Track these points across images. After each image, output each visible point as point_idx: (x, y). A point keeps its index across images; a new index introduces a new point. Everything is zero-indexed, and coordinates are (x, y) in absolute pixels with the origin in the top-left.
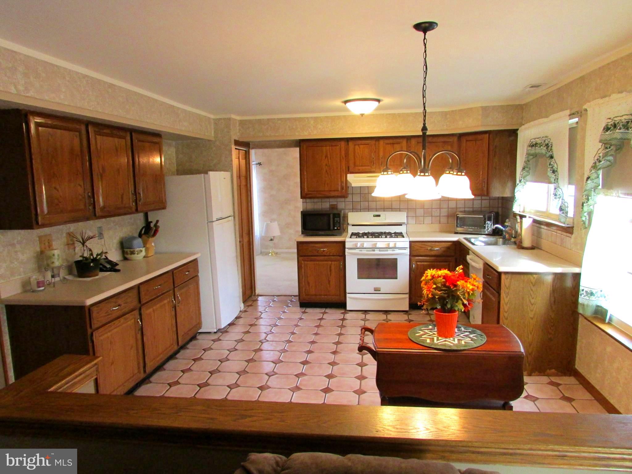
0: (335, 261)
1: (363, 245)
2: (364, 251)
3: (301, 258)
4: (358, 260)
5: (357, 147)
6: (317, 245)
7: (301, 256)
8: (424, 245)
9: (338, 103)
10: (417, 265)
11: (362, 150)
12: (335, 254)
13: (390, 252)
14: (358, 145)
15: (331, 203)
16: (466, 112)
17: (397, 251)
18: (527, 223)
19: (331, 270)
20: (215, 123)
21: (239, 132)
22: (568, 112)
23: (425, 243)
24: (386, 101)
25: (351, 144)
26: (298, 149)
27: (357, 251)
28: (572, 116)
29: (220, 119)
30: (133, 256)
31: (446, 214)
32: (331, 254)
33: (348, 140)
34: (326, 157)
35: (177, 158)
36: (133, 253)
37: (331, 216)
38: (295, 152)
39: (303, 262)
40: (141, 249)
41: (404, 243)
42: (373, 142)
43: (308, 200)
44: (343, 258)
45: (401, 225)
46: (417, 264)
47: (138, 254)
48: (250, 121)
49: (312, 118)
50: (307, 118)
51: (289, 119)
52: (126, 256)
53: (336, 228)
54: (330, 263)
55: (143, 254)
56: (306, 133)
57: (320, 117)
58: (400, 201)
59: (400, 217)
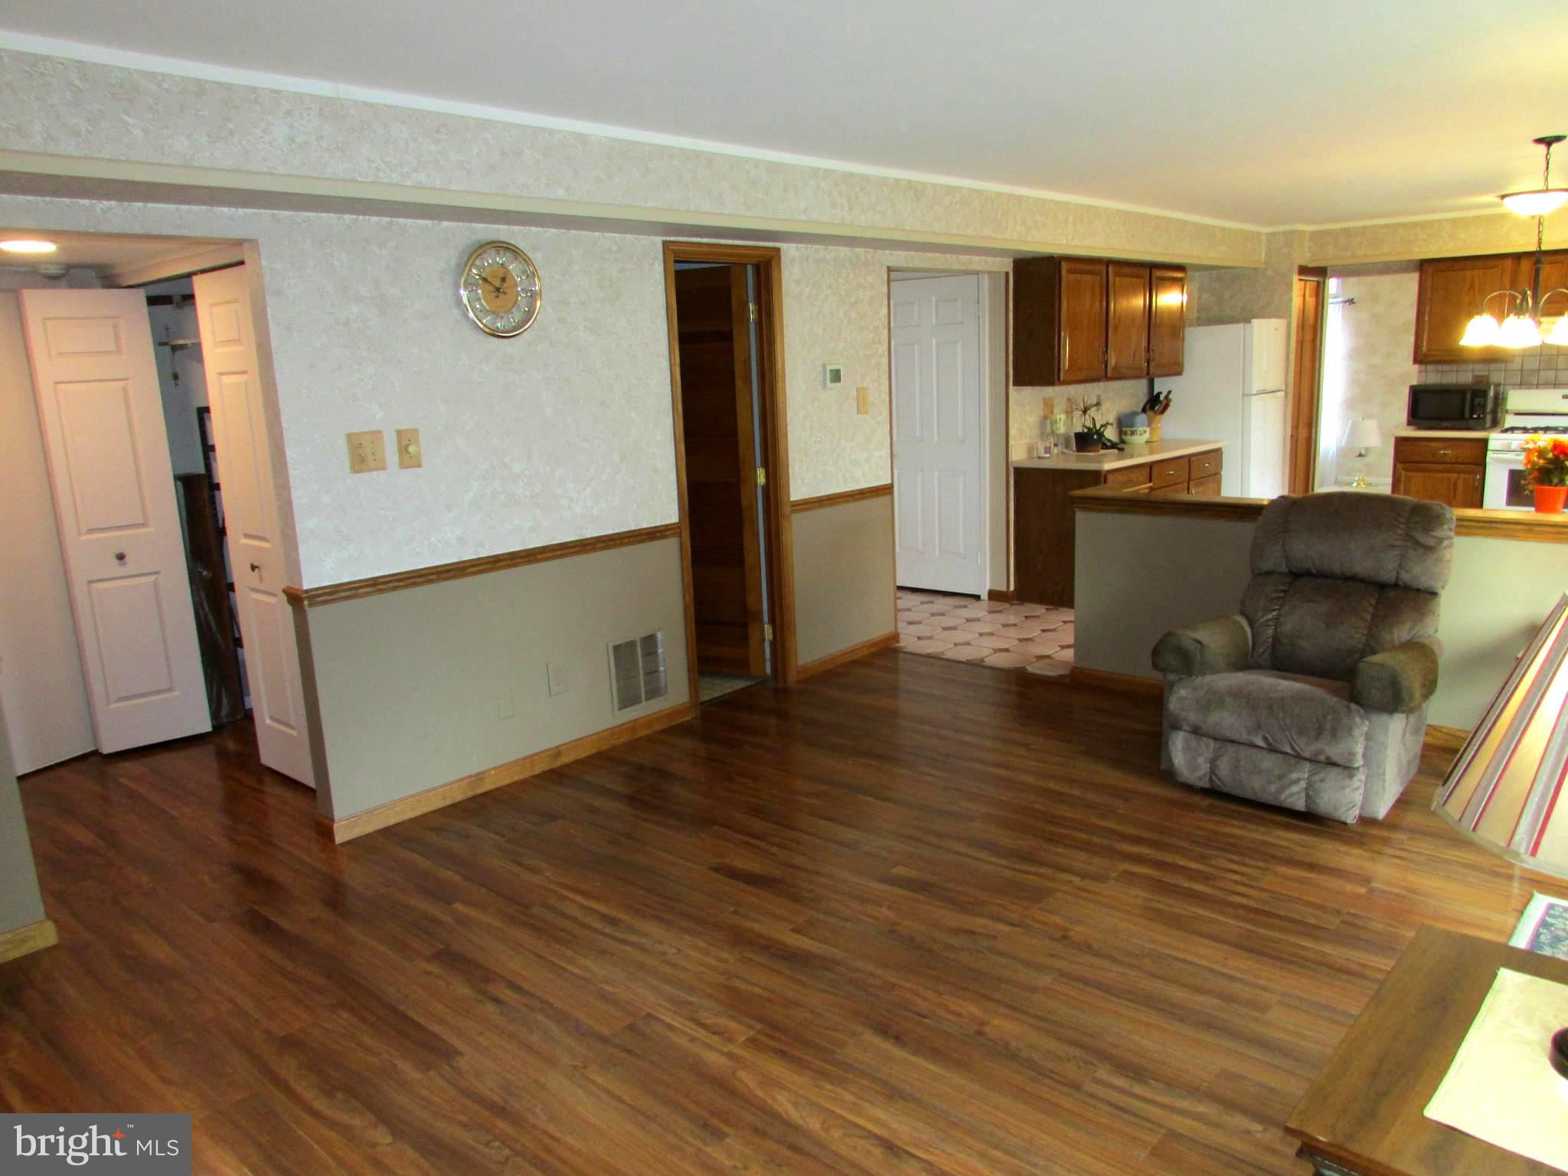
0: (1464, 472)
3: (1400, 466)
4: (1511, 472)
6: (1433, 444)
7: (1402, 462)
9: (1488, 199)
12: (1467, 461)
15: (1476, 374)
19: (1455, 489)
20: (1268, 241)
21: (1309, 251)
26: (1416, 276)
27: (1511, 456)
29: (1278, 233)
30: (1133, 437)
32: (1459, 460)
35: (1200, 298)
36: (1133, 433)
37: (1469, 395)
38: (1411, 283)
39: (1403, 473)
40: (1145, 429)
43: (1430, 367)
44: (1480, 468)
47: (1140, 435)
48: (1331, 232)
50: (1438, 221)
51: (1403, 225)
52: (1124, 437)
53: (1475, 416)
54: (1455, 475)
55: (1146, 436)
56: (1434, 248)
57: (1464, 218)
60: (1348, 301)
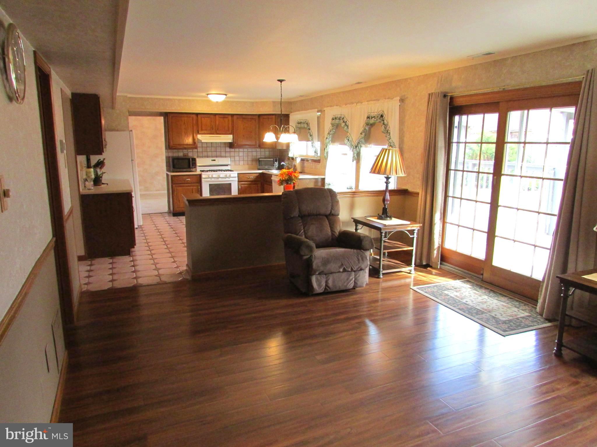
0: (195, 186)
1: (212, 176)
2: (213, 180)
4: (210, 185)
5: (203, 119)
6: (184, 177)
7: (174, 184)
9: (204, 94)
11: (206, 121)
12: (195, 182)
13: (227, 179)
14: (204, 117)
15: (184, 153)
16: (264, 104)
17: (231, 179)
18: (298, 160)
19: (193, 192)
22: (316, 110)
23: (245, 174)
24: (229, 95)
25: (199, 116)
27: (209, 179)
28: (318, 112)
31: (251, 160)
32: (193, 182)
33: (197, 114)
34: (184, 123)
37: (191, 159)
38: (162, 119)
39: (175, 188)
41: (235, 174)
42: (212, 116)
43: (169, 151)
44: (199, 184)
45: (227, 166)
46: (241, 186)
48: (135, 98)
50: (174, 99)
53: (193, 167)
54: (192, 187)
56: (173, 109)
58: (225, 152)
59: (227, 161)
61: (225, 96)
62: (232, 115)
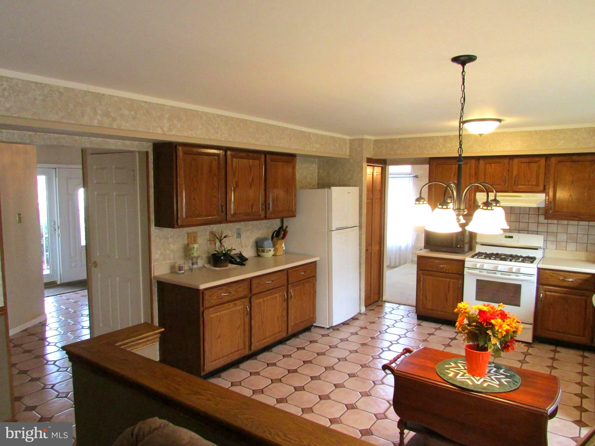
0: (454, 278)
1: (483, 266)
2: (484, 273)
3: (420, 272)
5: (488, 165)
6: (438, 261)
7: (421, 270)
8: (555, 274)
10: (546, 295)
11: (494, 169)
12: (454, 272)
13: (513, 277)
14: (490, 163)
17: (522, 277)
19: (449, 288)
20: (351, 144)
21: (373, 150)
23: (557, 272)
24: (508, 120)
25: (481, 162)
26: (427, 166)
27: (476, 272)
29: (355, 139)
30: (263, 254)
31: (594, 242)
32: (450, 271)
33: (478, 158)
34: (455, 174)
35: (318, 173)
36: (263, 251)
39: (422, 276)
40: (270, 249)
41: (531, 269)
42: (506, 161)
45: (537, 249)
46: (546, 293)
47: (267, 253)
48: (383, 141)
49: (441, 136)
50: (437, 137)
51: (420, 138)
52: (259, 253)
53: (459, 246)
54: (448, 280)
55: (272, 253)
56: (434, 152)
57: (449, 136)
58: (538, 223)
59: (537, 240)
60: (415, 176)
61: (497, 123)
62: (547, 157)
